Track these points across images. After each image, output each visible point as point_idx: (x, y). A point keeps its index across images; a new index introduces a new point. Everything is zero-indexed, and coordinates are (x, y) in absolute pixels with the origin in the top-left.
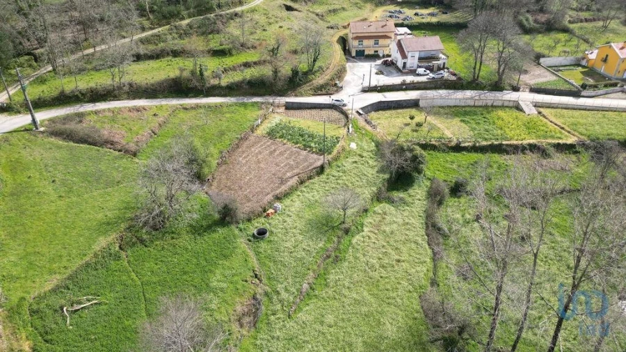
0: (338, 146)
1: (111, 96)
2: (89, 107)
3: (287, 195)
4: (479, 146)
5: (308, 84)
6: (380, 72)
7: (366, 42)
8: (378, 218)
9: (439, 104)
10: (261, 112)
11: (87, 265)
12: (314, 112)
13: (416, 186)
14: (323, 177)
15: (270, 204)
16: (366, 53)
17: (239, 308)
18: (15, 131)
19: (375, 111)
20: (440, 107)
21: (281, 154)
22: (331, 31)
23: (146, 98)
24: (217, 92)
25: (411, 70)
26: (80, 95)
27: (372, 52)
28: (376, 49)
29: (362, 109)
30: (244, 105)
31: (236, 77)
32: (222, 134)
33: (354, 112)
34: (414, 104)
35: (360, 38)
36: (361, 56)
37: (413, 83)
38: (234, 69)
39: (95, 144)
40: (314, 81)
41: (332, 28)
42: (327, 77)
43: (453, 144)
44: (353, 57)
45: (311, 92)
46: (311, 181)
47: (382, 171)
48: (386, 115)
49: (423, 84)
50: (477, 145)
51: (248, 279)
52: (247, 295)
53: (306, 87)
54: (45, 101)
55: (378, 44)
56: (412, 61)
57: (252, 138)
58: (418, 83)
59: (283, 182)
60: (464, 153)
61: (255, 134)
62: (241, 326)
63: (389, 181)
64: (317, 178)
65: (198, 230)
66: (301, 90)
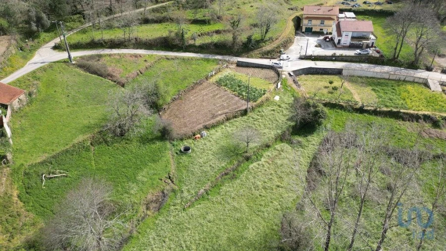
0: (264, 97)
1: (123, 45)
2: (107, 51)
3: (214, 126)
4: (379, 111)
5: (259, 50)
6: (319, 46)
7: (314, 22)
8: (275, 153)
9: (359, 75)
10: (218, 66)
12: (256, 70)
13: (315, 134)
14: (245, 117)
15: (200, 131)
16: (313, 30)
17: (149, 197)
18: (58, 62)
19: (305, 74)
20: (359, 77)
21: (220, 97)
22: (291, 12)
23: (145, 49)
24: (192, 49)
25: (344, 46)
26: (103, 43)
27: (318, 30)
28: (322, 28)
29: (294, 72)
30: (208, 60)
31: (207, 40)
32: (185, 78)
33: (286, 73)
34: (338, 72)
35: (310, 19)
36: (310, 32)
37: (341, 56)
38: (208, 34)
39: (101, 76)
40: (264, 48)
41: (292, 9)
42: (274, 46)
43: (358, 107)
44: (303, 33)
45: (259, 56)
46: (235, 119)
47: (291, 119)
48: (313, 78)
49: (350, 58)
50: (378, 109)
51: (163, 179)
52: (158, 189)
53: (256, 52)
54: (81, 45)
55: (323, 24)
56: (346, 39)
57: (205, 84)
58: (346, 56)
59: (214, 117)
60: (366, 115)
61: (208, 82)
62: (148, 209)
63: (294, 127)
64: (240, 118)
65: (145, 140)
66: (252, 53)
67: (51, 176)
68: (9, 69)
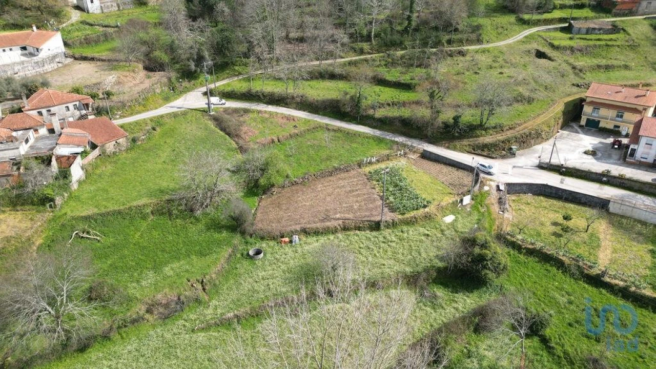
0: (421, 211)
1: (284, 103)
2: (262, 107)
3: (317, 233)
4: (634, 292)
5: (471, 139)
6: (593, 153)
7: (603, 112)
8: (383, 300)
10: (387, 152)
11: (120, 212)
12: (446, 169)
13: (476, 294)
14: (375, 233)
16: (602, 125)
17: (159, 296)
18: (195, 110)
19: (534, 194)
20: (640, 222)
21: (358, 195)
22: (575, 89)
23: (309, 112)
24: (368, 122)
25: (640, 162)
26: (261, 96)
27: (610, 126)
28: (618, 124)
29: (509, 185)
30: (380, 140)
31: (394, 113)
32: (329, 158)
33: (494, 184)
34: (602, 205)
35: (597, 105)
36: (593, 127)
37: (621, 177)
38: (404, 104)
39: (229, 134)
40: (482, 138)
41: (578, 86)
42: (500, 138)
43: (595, 271)
44: (581, 127)
45: (467, 149)
46: (357, 232)
48: (544, 204)
49: (638, 185)
50: (633, 289)
51: (191, 280)
53: (465, 142)
54: (235, 94)
55: (621, 117)
56: (647, 151)
57: (353, 173)
58: (629, 180)
59: (327, 218)
60: (604, 291)
61: (360, 170)
62: (149, 311)
63: (439, 270)
64: (368, 232)
65: (216, 226)
66: (458, 144)
67: (85, 235)
68: (138, 108)
